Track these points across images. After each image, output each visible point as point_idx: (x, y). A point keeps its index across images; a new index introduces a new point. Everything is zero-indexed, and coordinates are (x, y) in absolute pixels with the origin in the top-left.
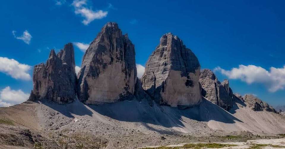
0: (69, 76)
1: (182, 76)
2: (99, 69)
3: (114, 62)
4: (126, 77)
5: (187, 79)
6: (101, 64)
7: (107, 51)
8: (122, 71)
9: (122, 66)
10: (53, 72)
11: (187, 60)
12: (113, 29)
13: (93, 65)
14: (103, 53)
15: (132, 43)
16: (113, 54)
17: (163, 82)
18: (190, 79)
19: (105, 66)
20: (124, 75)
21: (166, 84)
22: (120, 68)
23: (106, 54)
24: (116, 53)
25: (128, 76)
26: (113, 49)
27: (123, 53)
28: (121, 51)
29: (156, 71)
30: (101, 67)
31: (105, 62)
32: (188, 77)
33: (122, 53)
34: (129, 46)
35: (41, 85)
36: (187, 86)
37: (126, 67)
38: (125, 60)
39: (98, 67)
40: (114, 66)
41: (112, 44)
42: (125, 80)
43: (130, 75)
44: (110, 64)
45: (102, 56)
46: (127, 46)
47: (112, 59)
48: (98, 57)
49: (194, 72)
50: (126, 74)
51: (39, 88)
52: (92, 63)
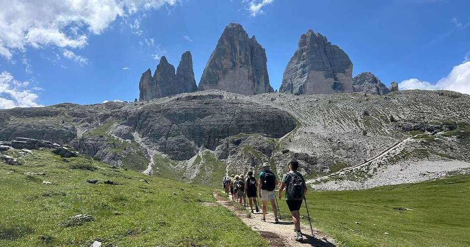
0: (185, 86)
1: (327, 78)
2: (218, 75)
3: (237, 67)
4: (254, 86)
5: (334, 81)
6: (220, 69)
7: (228, 55)
8: (249, 77)
9: (248, 72)
10: (162, 79)
11: (333, 59)
12: (235, 29)
13: (211, 71)
14: (222, 58)
15: (262, 47)
16: (235, 58)
17: (301, 86)
18: (339, 81)
19: (225, 72)
20: (251, 83)
21: (304, 88)
22: (246, 74)
23: (226, 58)
24: (240, 56)
25: (256, 84)
26: (236, 52)
27: (250, 57)
28: (246, 55)
29: (293, 77)
30: (220, 72)
31: (225, 67)
32: (336, 79)
33: (248, 57)
34: (257, 50)
35: (147, 93)
36: (334, 89)
37: (253, 74)
38: (252, 65)
39: (217, 72)
40: (237, 72)
41: (233, 47)
42: (252, 88)
43: (258, 83)
44: (232, 69)
45: (222, 60)
46: (255, 49)
47: (234, 64)
48: (216, 61)
49: (344, 72)
50: (254, 81)
51: (144, 96)
52: (210, 68)
